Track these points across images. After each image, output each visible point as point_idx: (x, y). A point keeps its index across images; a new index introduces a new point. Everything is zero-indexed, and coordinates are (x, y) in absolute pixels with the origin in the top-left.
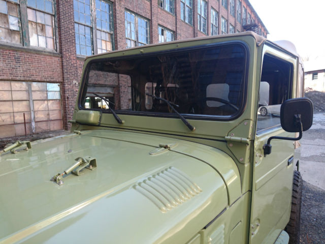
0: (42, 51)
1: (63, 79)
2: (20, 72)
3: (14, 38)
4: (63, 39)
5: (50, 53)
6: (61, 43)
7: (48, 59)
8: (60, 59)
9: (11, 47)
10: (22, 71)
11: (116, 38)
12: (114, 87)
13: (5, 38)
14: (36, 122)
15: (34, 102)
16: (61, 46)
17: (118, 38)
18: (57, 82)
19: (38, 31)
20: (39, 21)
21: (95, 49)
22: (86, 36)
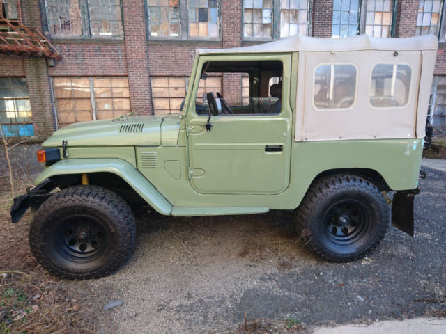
3: (266, 32)
4: (317, 23)
11: (400, 3)
13: (258, 33)
17: (403, 3)
19: (291, 19)
20: (292, 7)
21: (361, 27)
22: (351, 11)
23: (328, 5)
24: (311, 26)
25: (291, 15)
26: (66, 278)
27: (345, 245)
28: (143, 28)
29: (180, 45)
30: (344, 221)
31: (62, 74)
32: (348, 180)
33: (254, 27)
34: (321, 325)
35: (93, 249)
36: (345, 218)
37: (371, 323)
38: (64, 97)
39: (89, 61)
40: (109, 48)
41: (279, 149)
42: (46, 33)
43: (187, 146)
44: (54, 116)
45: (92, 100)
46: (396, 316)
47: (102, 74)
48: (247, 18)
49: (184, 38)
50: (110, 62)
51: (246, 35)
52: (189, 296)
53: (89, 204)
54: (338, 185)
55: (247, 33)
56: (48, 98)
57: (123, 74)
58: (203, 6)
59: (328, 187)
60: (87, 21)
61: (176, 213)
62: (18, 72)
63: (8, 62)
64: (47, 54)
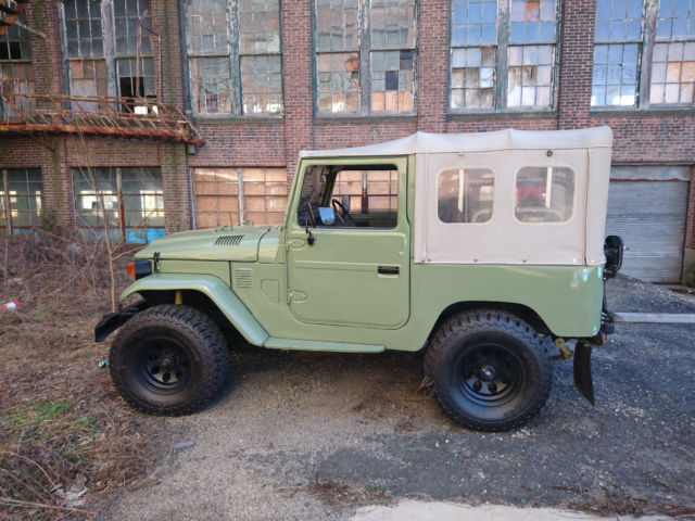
3: (485, 100)
4: (565, 83)
5: (537, 113)
6: (561, 91)
8: (555, 121)
12: (691, 166)
13: (473, 102)
16: (559, 97)
19: (524, 79)
20: (527, 62)
21: (641, 88)
22: (624, 64)
23: (583, 57)
24: (556, 89)
25: (525, 75)
26: (144, 411)
27: (489, 407)
28: (309, 103)
29: (358, 124)
30: (488, 373)
31: (204, 164)
32: (489, 317)
33: (467, 94)
34: (411, 497)
35: (176, 380)
36: (489, 370)
37: (479, 505)
38: (206, 193)
39: (238, 148)
40: (265, 129)
41: (395, 271)
42: (188, 112)
43: (287, 263)
44: (191, 218)
45: (240, 197)
46: (517, 501)
47: (254, 164)
48: (457, 81)
49: (364, 114)
50: (264, 148)
51: (453, 105)
52: (271, 446)
53: (173, 325)
54: (473, 322)
55: (456, 103)
56: (185, 195)
57: (280, 164)
58: (393, 69)
59: (460, 325)
60: (238, 95)
61: (270, 344)
62: (152, 162)
63: (141, 148)
64: (186, 139)
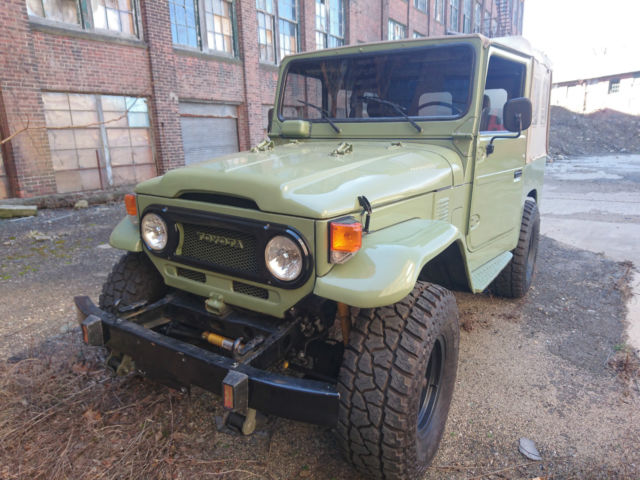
0: (116, 38)
1: (153, 91)
2: (82, 78)
3: (68, 14)
4: (149, 15)
5: (129, 41)
6: (145, 21)
7: (126, 52)
8: (146, 53)
9: (65, 31)
10: (85, 76)
11: (239, 10)
12: (237, 106)
13: (53, 14)
14: (113, 167)
15: (109, 131)
16: (146, 27)
17: (243, 11)
18: (142, 96)
21: (202, 33)
22: (186, 7)
51: (30, 12)
